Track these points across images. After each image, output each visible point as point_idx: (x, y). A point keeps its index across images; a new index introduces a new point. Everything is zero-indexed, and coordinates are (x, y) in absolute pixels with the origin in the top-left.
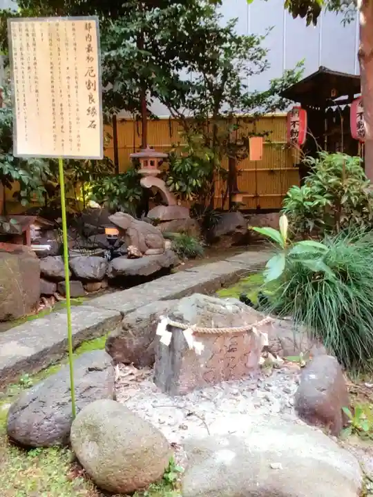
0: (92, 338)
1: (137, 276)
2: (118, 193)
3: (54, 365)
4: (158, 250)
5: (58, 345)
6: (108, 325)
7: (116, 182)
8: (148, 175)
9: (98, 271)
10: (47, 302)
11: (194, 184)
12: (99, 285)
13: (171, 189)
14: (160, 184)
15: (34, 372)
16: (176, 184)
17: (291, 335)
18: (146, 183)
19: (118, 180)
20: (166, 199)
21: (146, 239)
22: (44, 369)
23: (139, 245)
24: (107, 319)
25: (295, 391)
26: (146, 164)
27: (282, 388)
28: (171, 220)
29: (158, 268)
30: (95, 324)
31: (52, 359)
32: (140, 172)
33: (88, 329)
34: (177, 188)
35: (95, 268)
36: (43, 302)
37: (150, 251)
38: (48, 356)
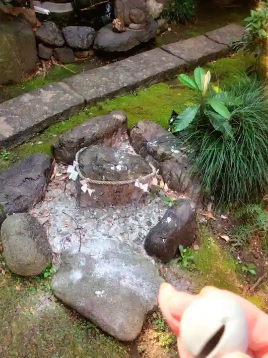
0: (58, 121)
1: (116, 52)
3: (27, 143)
4: (139, 25)
5: (30, 128)
6: (72, 111)
9: (85, 42)
10: (44, 65)
12: (86, 53)
15: (12, 147)
17: (179, 173)
21: (130, 14)
22: (20, 145)
23: (123, 19)
24: (72, 107)
25: (155, 225)
27: (148, 220)
29: (137, 43)
30: (61, 111)
31: (26, 138)
33: (56, 115)
35: (83, 40)
36: (41, 66)
37: (132, 25)
38: (22, 137)
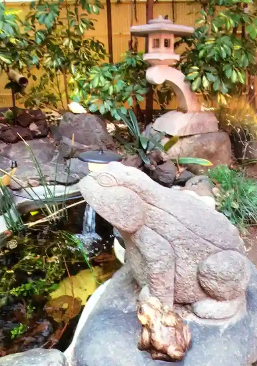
2: (111, 92)
7: (108, 74)
8: (159, 62)
11: (234, 79)
13: (195, 86)
14: (177, 78)
16: (204, 78)
18: (155, 76)
19: (112, 72)
20: (185, 101)
26: (157, 45)
28: (190, 136)
32: (146, 57)
34: (206, 84)
